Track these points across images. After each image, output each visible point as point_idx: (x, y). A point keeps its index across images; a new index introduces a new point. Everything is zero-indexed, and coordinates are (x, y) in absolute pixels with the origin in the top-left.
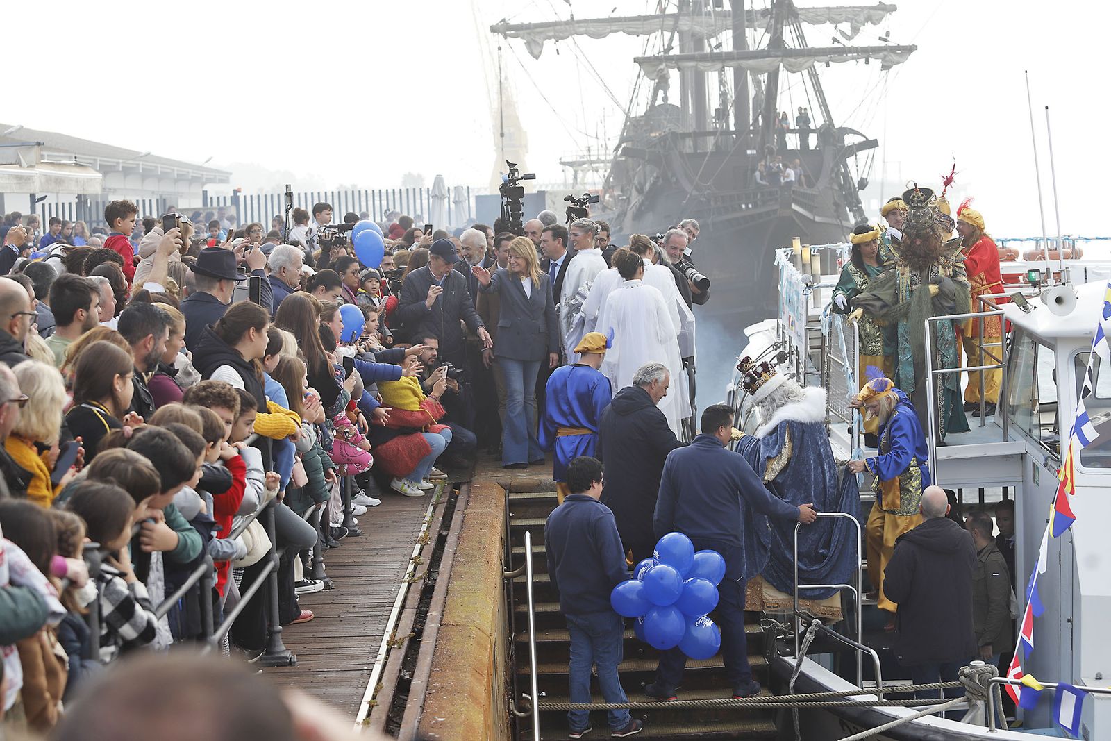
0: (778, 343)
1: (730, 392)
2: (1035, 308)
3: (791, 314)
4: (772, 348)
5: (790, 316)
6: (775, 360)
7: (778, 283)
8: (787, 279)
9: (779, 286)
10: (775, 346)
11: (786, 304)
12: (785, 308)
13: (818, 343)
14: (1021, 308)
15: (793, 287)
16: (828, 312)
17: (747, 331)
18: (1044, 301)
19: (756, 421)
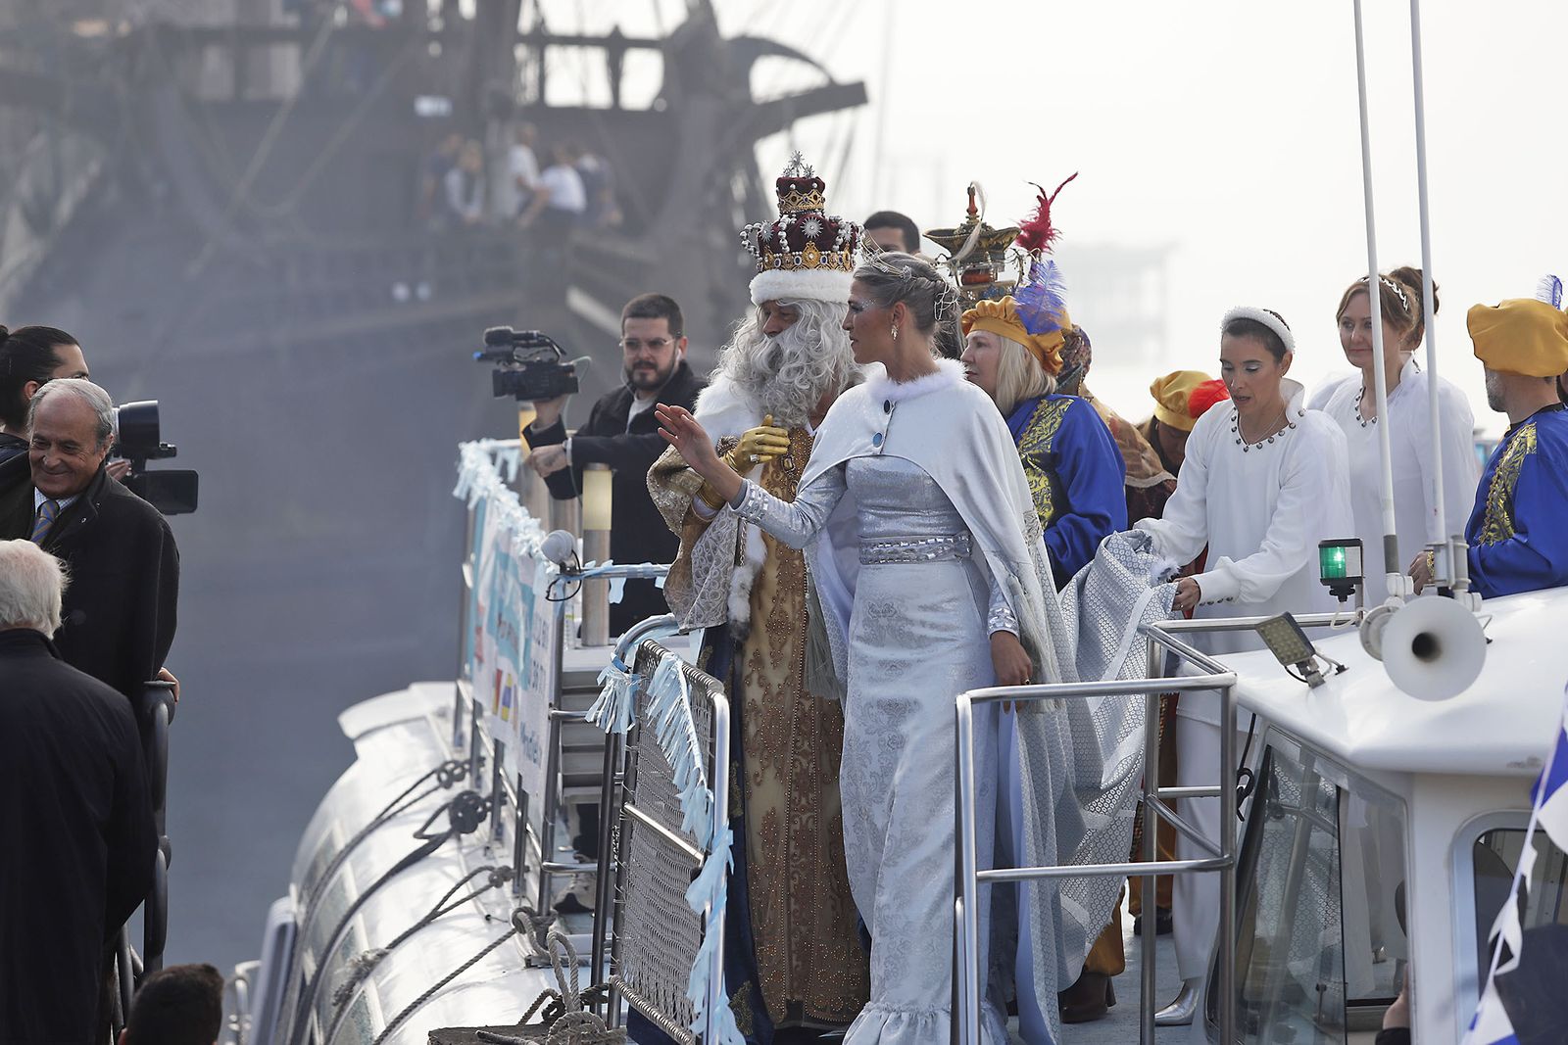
0: (457, 764)
1: (283, 928)
2: (1341, 669)
3: (505, 664)
4: (432, 781)
5: (499, 673)
6: (444, 817)
7: (464, 558)
8: (496, 545)
9: (467, 570)
10: (448, 773)
11: (490, 632)
12: (489, 644)
13: (593, 765)
14: (1293, 668)
15: (516, 575)
16: (630, 660)
17: (353, 721)
18: (1372, 646)
19: (365, 1029)
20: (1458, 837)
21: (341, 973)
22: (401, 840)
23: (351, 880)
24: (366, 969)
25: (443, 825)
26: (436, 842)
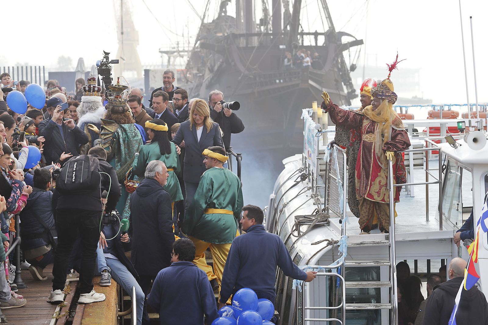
0: (302, 168)
1: (272, 199)
2: (461, 145)
4: (298, 172)
5: (309, 151)
8: (308, 128)
9: (304, 132)
10: (300, 170)
11: (307, 143)
12: (307, 146)
14: (452, 145)
15: (311, 133)
16: (329, 147)
17: (284, 161)
18: (466, 141)
20: (482, 175)
21: (281, 206)
22: (291, 183)
23: (283, 190)
24: (285, 206)
25: (299, 179)
26: (298, 183)
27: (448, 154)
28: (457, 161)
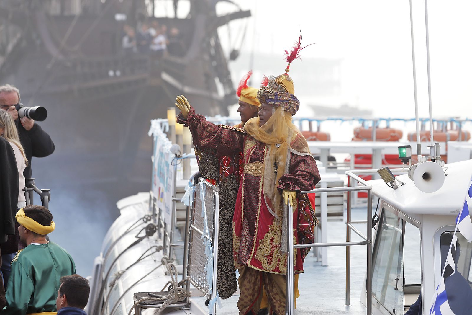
0: (149, 216)
1: (98, 265)
2: (403, 184)
3: (161, 185)
4: (142, 221)
5: (160, 188)
8: (160, 150)
9: (153, 158)
10: (146, 219)
11: (158, 176)
14: (389, 184)
15: (164, 159)
17: (120, 205)
18: (411, 177)
20: (436, 234)
21: (112, 277)
22: (131, 239)
23: (117, 250)
24: (119, 276)
25: (143, 234)
26: (141, 239)
27: (382, 198)
28: (397, 209)
